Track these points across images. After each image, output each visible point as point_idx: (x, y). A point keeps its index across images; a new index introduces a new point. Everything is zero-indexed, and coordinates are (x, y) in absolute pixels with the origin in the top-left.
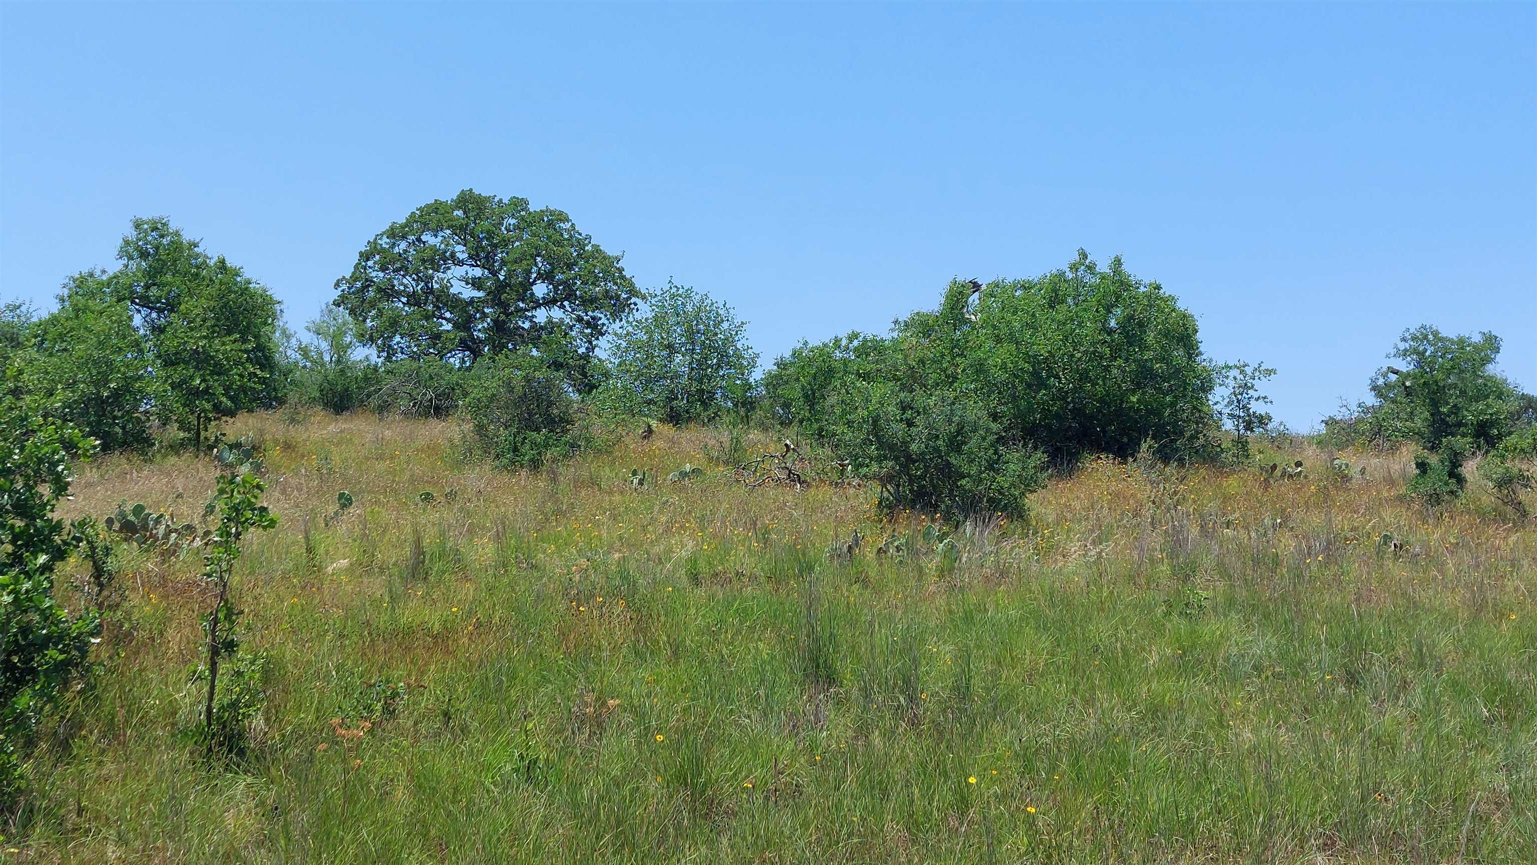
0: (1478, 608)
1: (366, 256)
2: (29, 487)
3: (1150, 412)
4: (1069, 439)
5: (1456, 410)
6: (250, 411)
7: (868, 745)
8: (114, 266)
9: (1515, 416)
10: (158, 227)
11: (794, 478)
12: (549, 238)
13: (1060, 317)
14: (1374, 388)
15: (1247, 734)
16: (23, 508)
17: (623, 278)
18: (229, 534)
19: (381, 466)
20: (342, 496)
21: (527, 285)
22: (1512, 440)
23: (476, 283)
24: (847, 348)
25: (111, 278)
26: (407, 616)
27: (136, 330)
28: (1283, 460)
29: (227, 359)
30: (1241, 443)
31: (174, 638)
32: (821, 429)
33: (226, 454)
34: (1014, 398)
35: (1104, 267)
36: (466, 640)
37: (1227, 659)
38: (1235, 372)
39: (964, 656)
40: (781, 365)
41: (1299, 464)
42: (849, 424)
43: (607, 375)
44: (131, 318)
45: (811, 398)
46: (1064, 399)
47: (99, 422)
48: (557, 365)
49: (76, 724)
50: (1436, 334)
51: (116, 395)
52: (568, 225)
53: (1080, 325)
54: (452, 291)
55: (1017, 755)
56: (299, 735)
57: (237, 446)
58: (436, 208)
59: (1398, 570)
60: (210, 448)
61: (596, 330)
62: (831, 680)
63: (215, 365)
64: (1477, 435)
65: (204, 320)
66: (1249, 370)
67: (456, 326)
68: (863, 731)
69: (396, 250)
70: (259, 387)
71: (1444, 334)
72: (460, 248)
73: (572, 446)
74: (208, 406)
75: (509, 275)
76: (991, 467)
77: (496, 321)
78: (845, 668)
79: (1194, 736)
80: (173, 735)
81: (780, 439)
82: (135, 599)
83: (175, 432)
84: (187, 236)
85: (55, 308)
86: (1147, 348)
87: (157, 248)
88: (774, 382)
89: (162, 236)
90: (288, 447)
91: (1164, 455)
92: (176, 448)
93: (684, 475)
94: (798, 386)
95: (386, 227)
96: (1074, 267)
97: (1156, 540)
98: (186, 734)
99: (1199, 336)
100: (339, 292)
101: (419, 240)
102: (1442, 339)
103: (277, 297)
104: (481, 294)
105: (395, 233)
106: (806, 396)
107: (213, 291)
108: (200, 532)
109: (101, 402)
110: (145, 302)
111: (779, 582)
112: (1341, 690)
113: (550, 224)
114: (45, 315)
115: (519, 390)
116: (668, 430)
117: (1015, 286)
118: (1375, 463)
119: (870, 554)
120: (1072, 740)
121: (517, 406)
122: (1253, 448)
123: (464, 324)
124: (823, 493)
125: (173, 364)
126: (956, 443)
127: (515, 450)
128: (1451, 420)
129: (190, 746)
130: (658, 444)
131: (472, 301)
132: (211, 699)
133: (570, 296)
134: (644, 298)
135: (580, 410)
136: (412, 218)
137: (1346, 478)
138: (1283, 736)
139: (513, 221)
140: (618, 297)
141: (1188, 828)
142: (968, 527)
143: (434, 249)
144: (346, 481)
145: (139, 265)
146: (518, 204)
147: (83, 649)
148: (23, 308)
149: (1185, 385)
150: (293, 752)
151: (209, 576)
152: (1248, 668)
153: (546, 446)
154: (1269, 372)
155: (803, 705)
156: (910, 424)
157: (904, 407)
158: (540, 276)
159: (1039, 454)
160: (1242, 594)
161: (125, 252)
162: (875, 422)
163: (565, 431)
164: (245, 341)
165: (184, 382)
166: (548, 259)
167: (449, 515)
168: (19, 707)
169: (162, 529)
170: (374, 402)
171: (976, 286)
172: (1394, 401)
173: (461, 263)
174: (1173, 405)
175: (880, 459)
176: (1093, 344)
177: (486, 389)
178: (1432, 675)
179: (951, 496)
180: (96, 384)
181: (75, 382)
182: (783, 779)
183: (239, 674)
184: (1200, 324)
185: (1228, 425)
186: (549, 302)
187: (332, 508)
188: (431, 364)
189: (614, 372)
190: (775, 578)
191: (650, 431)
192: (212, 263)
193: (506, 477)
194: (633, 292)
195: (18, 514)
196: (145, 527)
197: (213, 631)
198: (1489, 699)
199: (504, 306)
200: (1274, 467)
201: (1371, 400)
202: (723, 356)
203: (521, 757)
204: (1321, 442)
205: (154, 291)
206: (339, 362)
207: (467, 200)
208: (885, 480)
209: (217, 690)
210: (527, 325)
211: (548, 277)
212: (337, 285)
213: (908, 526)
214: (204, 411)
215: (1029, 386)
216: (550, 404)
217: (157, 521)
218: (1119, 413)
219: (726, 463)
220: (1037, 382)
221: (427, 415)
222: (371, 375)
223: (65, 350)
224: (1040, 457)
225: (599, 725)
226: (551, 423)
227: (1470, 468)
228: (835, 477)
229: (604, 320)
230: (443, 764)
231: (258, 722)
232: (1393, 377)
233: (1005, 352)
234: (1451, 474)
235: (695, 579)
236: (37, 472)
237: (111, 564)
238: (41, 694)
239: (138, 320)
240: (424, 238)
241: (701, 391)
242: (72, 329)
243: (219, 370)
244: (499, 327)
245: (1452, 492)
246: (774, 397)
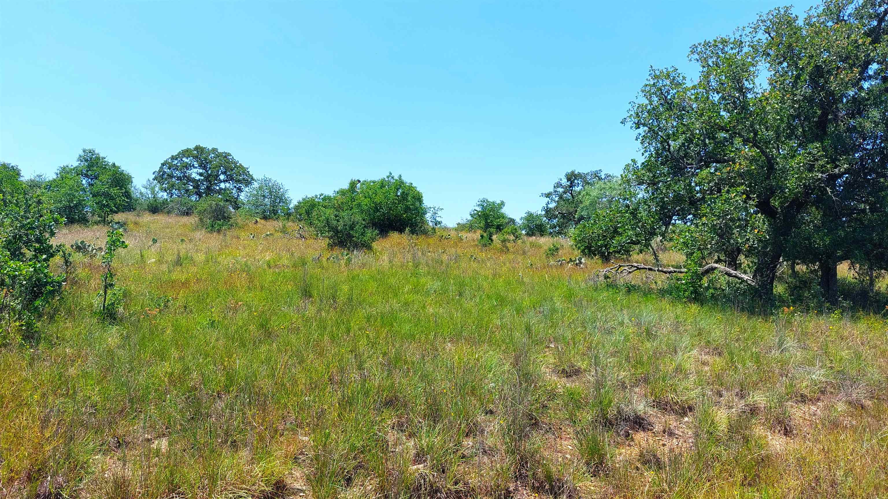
0: (494, 275)
1: (163, 165)
2: (41, 234)
3: (409, 220)
4: (386, 227)
5: (492, 221)
6: (123, 212)
7: (321, 315)
8: (76, 164)
9: (507, 223)
10: (92, 152)
11: (302, 237)
12: (225, 161)
13: (384, 191)
14: (471, 215)
15: (431, 310)
16: (38, 240)
17: (249, 174)
18: (111, 250)
19: (168, 230)
20: (154, 239)
21: (218, 176)
22: (506, 230)
23: (201, 174)
24: (319, 198)
25: (74, 168)
26: (174, 276)
27: (83, 185)
28: (445, 234)
29: (115, 195)
30: (434, 229)
31: (93, 283)
32: (311, 222)
33: (114, 225)
34: (370, 214)
35: (396, 177)
36: (193, 284)
37: (427, 289)
38: (432, 209)
39: (351, 289)
40: (299, 203)
41: (449, 235)
42: (319, 221)
43: (244, 204)
44: (82, 181)
45: (308, 213)
46: (384, 215)
47: (70, 214)
48: (227, 201)
49: (56, 310)
50: (487, 200)
51: (76, 206)
52: (231, 157)
53: (389, 194)
54: (192, 176)
55: (365, 317)
56: (134, 314)
57: (119, 223)
58: (187, 150)
59: (474, 265)
60: (109, 223)
61: (240, 190)
62: (310, 296)
63: (111, 197)
64: (497, 228)
65: (108, 182)
66: (436, 209)
67: (194, 187)
68: (319, 311)
69: (174, 163)
70: (126, 204)
71: (489, 200)
72: (195, 163)
73: (231, 225)
74: (108, 210)
75: (212, 172)
76: (362, 234)
77: (207, 187)
78: (315, 293)
79: (417, 311)
80: (91, 314)
81: (298, 225)
82: (79, 271)
83: (97, 218)
84: (101, 155)
85: (55, 177)
86: (408, 201)
87: (91, 159)
88: (297, 208)
89: (93, 155)
90: (136, 223)
91: (413, 232)
92: (97, 223)
93: (267, 235)
94: (304, 209)
95: (170, 156)
96: (388, 177)
97: (409, 256)
98: (96, 313)
99: (423, 198)
100: (154, 175)
101: (182, 160)
102: (489, 202)
103: (132, 176)
104: (202, 178)
105: (173, 158)
106: (306, 212)
107: (111, 173)
108: (104, 250)
109: (70, 207)
110: (87, 176)
111: (296, 267)
112: (458, 297)
113: (225, 157)
114: (51, 179)
115: (214, 208)
116: (263, 221)
117: (371, 182)
118: (470, 235)
119: (324, 260)
120: (381, 313)
121: (213, 213)
122: (437, 230)
123: (197, 187)
124: (311, 241)
125: (96, 196)
126: (352, 228)
127: (212, 226)
128: (490, 224)
129: (97, 317)
130: (259, 225)
131: (199, 180)
132: (105, 302)
133: (232, 179)
134: (256, 181)
135: (234, 215)
136: (179, 153)
137: (462, 240)
138: (441, 311)
139: (213, 155)
140: (247, 180)
141: (413, 336)
142: (355, 252)
143: (186, 162)
144: (156, 235)
145: (84, 164)
146: (214, 150)
147: (60, 286)
148: (43, 176)
149: (419, 212)
150: (133, 319)
151: (104, 263)
152: (433, 292)
153: (223, 225)
154: (442, 209)
155: (301, 304)
156: (338, 221)
157: (336, 216)
158: (222, 173)
159: (376, 231)
160: (432, 271)
161: (80, 159)
162: (328, 219)
163: (229, 221)
164: (122, 189)
165: (99, 202)
166: (225, 168)
167: (190, 246)
168: (36, 305)
169: (90, 248)
170: (166, 210)
171: (359, 181)
172: (476, 218)
173: (196, 168)
174: (415, 218)
175: (329, 231)
176: (393, 200)
177: (203, 207)
178: (482, 293)
179: (350, 243)
180: (69, 202)
181: (61, 201)
182: (294, 325)
183: (115, 294)
184: (423, 195)
185: (431, 224)
186: (225, 181)
187: (151, 243)
188: (185, 200)
189: (246, 203)
190: (295, 266)
191: (257, 222)
192: (110, 164)
193: (209, 235)
194: (252, 179)
195: (36, 242)
196: (85, 248)
197: (106, 280)
198: (496, 300)
199: (210, 182)
200: (442, 236)
201: (470, 218)
202: (281, 199)
203: (210, 320)
204: (456, 230)
205: (90, 173)
206: (154, 197)
207: (197, 148)
208: (330, 238)
209: (107, 299)
210: (218, 188)
211: (224, 173)
212: (154, 173)
213: (336, 252)
214: (107, 211)
215: (374, 211)
216: (224, 212)
217: (89, 246)
218: (400, 220)
219: (281, 232)
220: (376, 210)
221: (184, 215)
222: (165, 202)
223: (58, 190)
224: (377, 231)
225: (235, 310)
226: (224, 218)
227: (494, 237)
228: (315, 237)
229: (243, 187)
230: (183, 322)
231: (121, 309)
232: (476, 212)
233: (367, 201)
234: (490, 239)
235: (269, 267)
236: (44, 229)
237: (71, 259)
238: (43, 301)
239: (84, 182)
240: (183, 159)
241: (273, 210)
242: (61, 184)
243: (112, 198)
244: (208, 188)
245: (490, 244)
246: (297, 212)
